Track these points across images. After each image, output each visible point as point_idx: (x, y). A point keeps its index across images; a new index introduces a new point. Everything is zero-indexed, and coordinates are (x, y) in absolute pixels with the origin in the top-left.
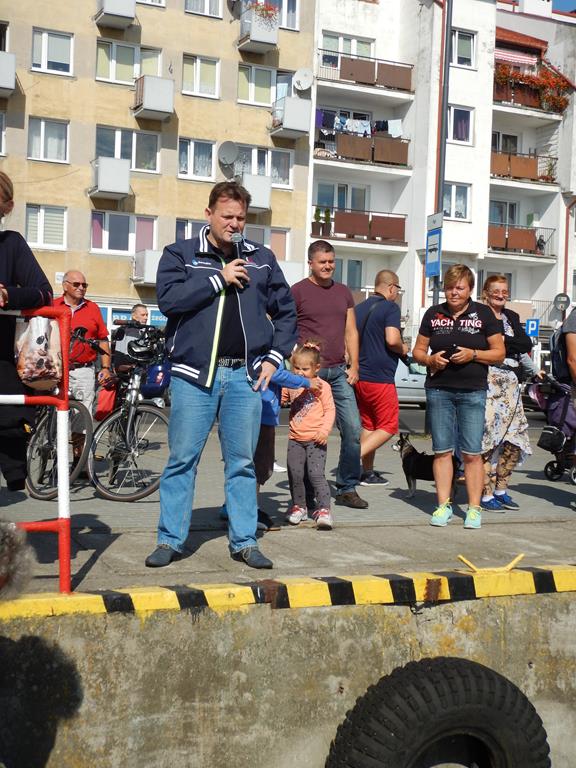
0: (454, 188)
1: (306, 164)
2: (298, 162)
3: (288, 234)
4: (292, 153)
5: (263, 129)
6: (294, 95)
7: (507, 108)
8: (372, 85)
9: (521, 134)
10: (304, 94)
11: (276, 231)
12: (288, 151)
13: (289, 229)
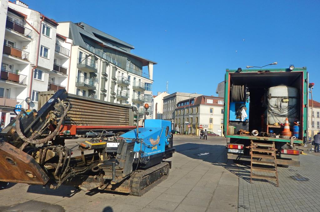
7: (11, 31)
9: (16, 43)
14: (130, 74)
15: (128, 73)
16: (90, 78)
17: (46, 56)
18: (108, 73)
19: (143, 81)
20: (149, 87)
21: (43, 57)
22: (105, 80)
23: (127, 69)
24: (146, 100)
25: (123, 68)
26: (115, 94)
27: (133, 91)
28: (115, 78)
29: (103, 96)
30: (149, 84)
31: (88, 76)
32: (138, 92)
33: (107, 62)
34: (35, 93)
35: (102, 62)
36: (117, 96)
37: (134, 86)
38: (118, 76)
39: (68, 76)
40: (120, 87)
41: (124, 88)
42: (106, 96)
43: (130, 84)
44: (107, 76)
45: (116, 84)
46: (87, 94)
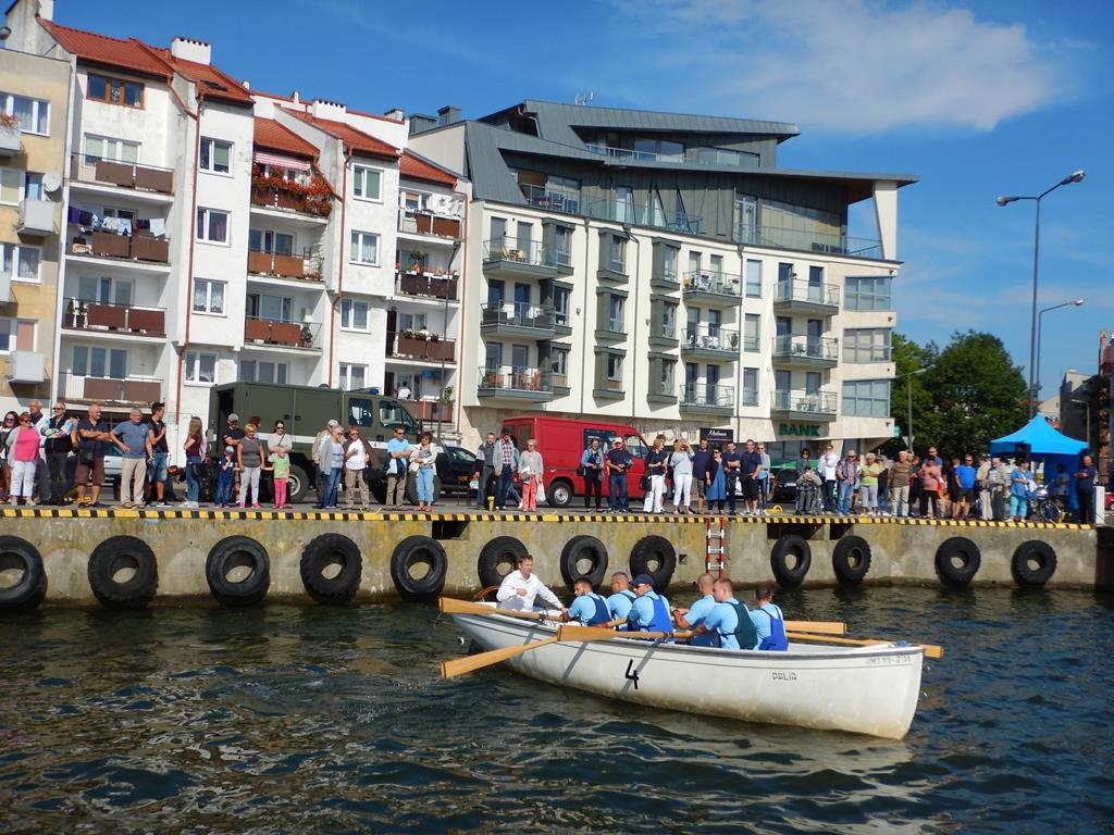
0: (209, 285)
1: (56, 258)
2: (46, 258)
3: (36, 325)
4: (40, 249)
5: (9, 227)
6: (44, 196)
7: (269, 211)
8: (132, 187)
10: (55, 196)
11: (22, 322)
12: (37, 247)
13: (37, 321)
14: (753, 253)
15: (740, 252)
16: (543, 300)
17: (372, 259)
18: (630, 270)
19: (836, 270)
20: (875, 294)
21: (360, 262)
22: (611, 299)
23: (740, 234)
24: (861, 353)
25: (714, 236)
26: (673, 343)
27: (777, 321)
28: (661, 283)
29: (606, 357)
30: (875, 278)
31: (535, 294)
32: (810, 321)
33: (621, 228)
34: (349, 369)
35: (594, 234)
36: (684, 350)
37: (782, 299)
38: (687, 270)
39: (459, 306)
40: (705, 313)
41: (724, 315)
42: (621, 355)
43: (759, 296)
44: (625, 279)
45: (673, 304)
46: (533, 354)
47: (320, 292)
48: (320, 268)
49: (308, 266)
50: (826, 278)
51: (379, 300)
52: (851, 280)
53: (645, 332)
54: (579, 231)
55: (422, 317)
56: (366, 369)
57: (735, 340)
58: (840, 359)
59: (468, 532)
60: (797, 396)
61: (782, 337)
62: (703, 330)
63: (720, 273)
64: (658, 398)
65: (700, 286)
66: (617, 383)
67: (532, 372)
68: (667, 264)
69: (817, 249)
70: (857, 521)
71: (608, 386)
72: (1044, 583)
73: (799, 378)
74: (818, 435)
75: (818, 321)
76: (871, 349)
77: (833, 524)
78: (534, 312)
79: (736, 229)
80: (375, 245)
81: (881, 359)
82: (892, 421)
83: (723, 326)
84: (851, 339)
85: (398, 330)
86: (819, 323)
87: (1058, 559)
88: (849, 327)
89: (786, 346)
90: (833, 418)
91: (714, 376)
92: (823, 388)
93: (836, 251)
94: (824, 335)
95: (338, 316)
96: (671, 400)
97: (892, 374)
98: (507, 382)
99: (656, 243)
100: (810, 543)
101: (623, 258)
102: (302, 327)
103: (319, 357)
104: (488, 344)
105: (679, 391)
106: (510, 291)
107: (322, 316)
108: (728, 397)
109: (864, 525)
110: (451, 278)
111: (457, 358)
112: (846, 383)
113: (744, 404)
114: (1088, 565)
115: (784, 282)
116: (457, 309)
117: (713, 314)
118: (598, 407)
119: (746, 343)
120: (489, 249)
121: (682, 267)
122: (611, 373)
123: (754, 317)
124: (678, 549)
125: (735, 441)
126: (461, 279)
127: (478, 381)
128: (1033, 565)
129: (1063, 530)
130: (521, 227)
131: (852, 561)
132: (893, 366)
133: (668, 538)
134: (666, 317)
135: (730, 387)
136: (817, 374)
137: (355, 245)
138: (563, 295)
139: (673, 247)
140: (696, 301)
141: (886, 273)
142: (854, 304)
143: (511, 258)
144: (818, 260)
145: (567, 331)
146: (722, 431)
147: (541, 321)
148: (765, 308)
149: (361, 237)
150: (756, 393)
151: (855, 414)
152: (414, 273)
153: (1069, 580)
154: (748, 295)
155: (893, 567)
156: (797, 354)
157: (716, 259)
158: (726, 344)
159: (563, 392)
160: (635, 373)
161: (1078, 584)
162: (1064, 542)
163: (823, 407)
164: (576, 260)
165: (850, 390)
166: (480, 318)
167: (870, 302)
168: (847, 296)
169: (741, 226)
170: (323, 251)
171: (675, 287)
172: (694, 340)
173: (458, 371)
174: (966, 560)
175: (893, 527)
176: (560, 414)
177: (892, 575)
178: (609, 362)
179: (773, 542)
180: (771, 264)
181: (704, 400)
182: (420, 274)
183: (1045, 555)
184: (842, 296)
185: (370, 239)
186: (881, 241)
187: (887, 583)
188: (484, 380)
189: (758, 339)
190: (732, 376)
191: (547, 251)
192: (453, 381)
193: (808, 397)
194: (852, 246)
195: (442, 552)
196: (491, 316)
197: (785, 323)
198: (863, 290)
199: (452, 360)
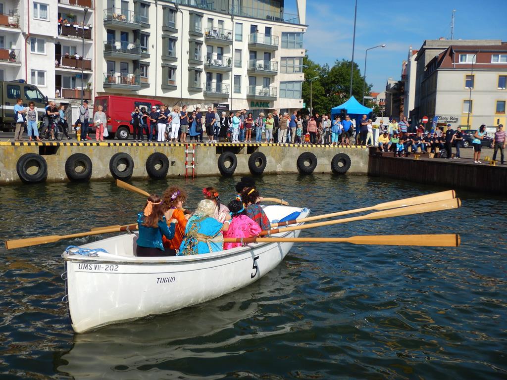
9: (5, 3)
14: (237, 19)
15: (232, 19)
16: (135, 41)
17: (45, 17)
18: (178, 26)
19: (278, 29)
20: (295, 41)
21: (39, 18)
22: (169, 41)
23: (233, 11)
24: (288, 68)
25: (219, 11)
26: (200, 63)
27: (250, 53)
28: (194, 33)
29: (167, 69)
30: (295, 33)
31: (131, 37)
32: (265, 53)
33: (173, 6)
34: (36, 73)
35: (160, 8)
36: (205, 66)
37: (252, 42)
38: (206, 27)
39: (93, 42)
40: (215, 48)
41: (225, 50)
42: (174, 68)
43: (241, 41)
44: (176, 31)
45: (200, 44)
46: (131, 67)
47: (19, 33)
48: (18, 21)
49: (11, 20)
50: (273, 32)
51: (50, 39)
52: (284, 34)
53: (186, 57)
54: (152, 6)
55: (74, 48)
56: (45, 73)
57: (229, 62)
58: (279, 72)
59: (59, 151)
60: (259, 88)
61: (252, 60)
62: (215, 56)
63: (223, 29)
64: (193, 89)
65: (213, 35)
66: (173, 82)
67: (130, 76)
68: (196, 24)
69: (269, 18)
70: (260, 145)
71: (168, 83)
72: (345, 172)
73: (260, 80)
74: (268, 107)
75: (269, 53)
76: (293, 67)
77: (248, 147)
78: (131, 46)
79: (230, 8)
80: (46, 10)
81: (298, 72)
82: (302, 100)
83: (224, 55)
84: (284, 62)
85: (62, 54)
86: (270, 54)
87: (352, 162)
88: (283, 56)
89: (254, 65)
90: (275, 99)
91: (220, 79)
92: (271, 85)
93: (278, 20)
94: (272, 60)
95: (29, 46)
96: (199, 90)
97: (303, 79)
98: (118, 81)
99: (191, 13)
100: (237, 155)
101: (175, 21)
102: (10, 51)
103: (19, 67)
104: (108, 62)
105: (203, 86)
106: (118, 35)
107: (20, 46)
108: (227, 89)
109: (264, 147)
110: (87, 28)
111: (93, 68)
112: (282, 83)
113: (234, 92)
114: (365, 164)
115: (253, 34)
116: (92, 44)
117: (220, 49)
118: (164, 93)
119: (235, 63)
120: (106, 13)
121: (204, 26)
122: (170, 77)
123: (239, 51)
124: (170, 159)
125: (230, 110)
126: (93, 29)
127: (103, 80)
128: (341, 164)
129: (354, 148)
130: (123, 3)
131: (257, 164)
132: (303, 75)
133: (166, 154)
134: (196, 49)
135: (227, 84)
136: (268, 78)
137: (36, 9)
138: (145, 38)
139: (199, 16)
140: (210, 42)
141: (301, 31)
142: (286, 45)
143: (118, 18)
144: (269, 24)
145: (148, 56)
146: (224, 105)
147: (134, 51)
148: (244, 46)
149: (38, 5)
150: (240, 87)
151: (286, 97)
152: (69, 25)
153: (356, 171)
154: (236, 40)
155: (278, 166)
156: (259, 69)
157: (221, 22)
158: (226, 64)
159: (147, 85)
160: (182, 77)
161: (360, 173)
162: (354, 154)
163: (271, 94)
164: (152, 21)
165: (284, 86)
166: (103, 49)
167: (293, 45)
168: (282, 42)
169: (233, 6)
170: (19, 12)
171: (201, 35)
172: (210, 61)
173: (93, 75)
174: (311, 163)
175: (278, 148)
176: (146, 96)
177: (277, 170)
178: (169, 72)
179: (219, 155)
180: (247, 25)
181: (215, 90)
182: (72, 26)
183: (346, 160)
184: (280, 41)
185: (44, 7)
186: (299, 15)
187: (274, 174)
188: (106, 79)
189: (241, 62)
190: (229, 79)
191: (136, 16)
192: (91, 80)
193: (264, 89)
194: (285, 18)
195: (44, 161)
196: (109, 48)
197: (253, 53)
198: (290, 39)
199: (90, 69)
